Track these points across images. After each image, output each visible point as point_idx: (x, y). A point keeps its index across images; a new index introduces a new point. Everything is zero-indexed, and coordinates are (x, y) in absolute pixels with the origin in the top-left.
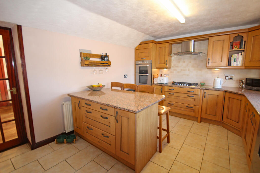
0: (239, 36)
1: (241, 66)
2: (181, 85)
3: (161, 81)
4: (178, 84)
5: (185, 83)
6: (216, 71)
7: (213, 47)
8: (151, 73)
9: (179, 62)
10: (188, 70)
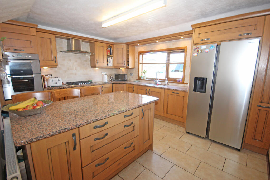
0: (110, 46)
1: (112, 66)
2: (85, 84)
3: (56, 83)
4: (81, 84)
5: (79, 82)
6: (96, 70)
7: (98, 50)
8: (41, 74)
9: (64, 60)
10: (75, 69)
